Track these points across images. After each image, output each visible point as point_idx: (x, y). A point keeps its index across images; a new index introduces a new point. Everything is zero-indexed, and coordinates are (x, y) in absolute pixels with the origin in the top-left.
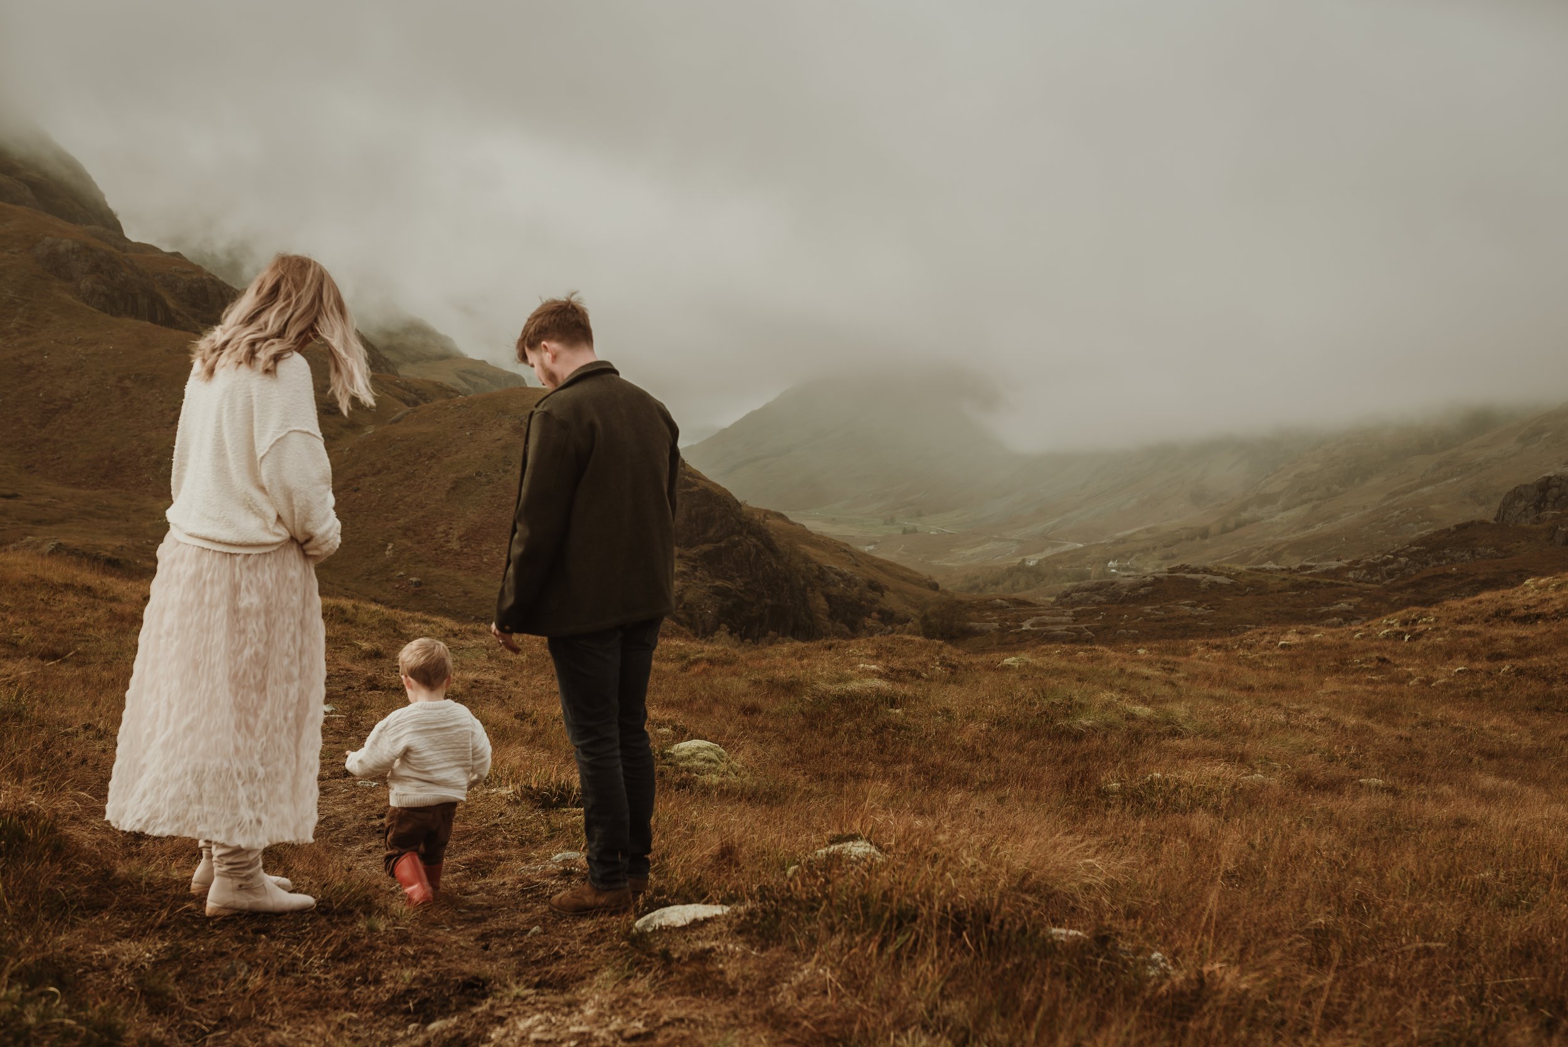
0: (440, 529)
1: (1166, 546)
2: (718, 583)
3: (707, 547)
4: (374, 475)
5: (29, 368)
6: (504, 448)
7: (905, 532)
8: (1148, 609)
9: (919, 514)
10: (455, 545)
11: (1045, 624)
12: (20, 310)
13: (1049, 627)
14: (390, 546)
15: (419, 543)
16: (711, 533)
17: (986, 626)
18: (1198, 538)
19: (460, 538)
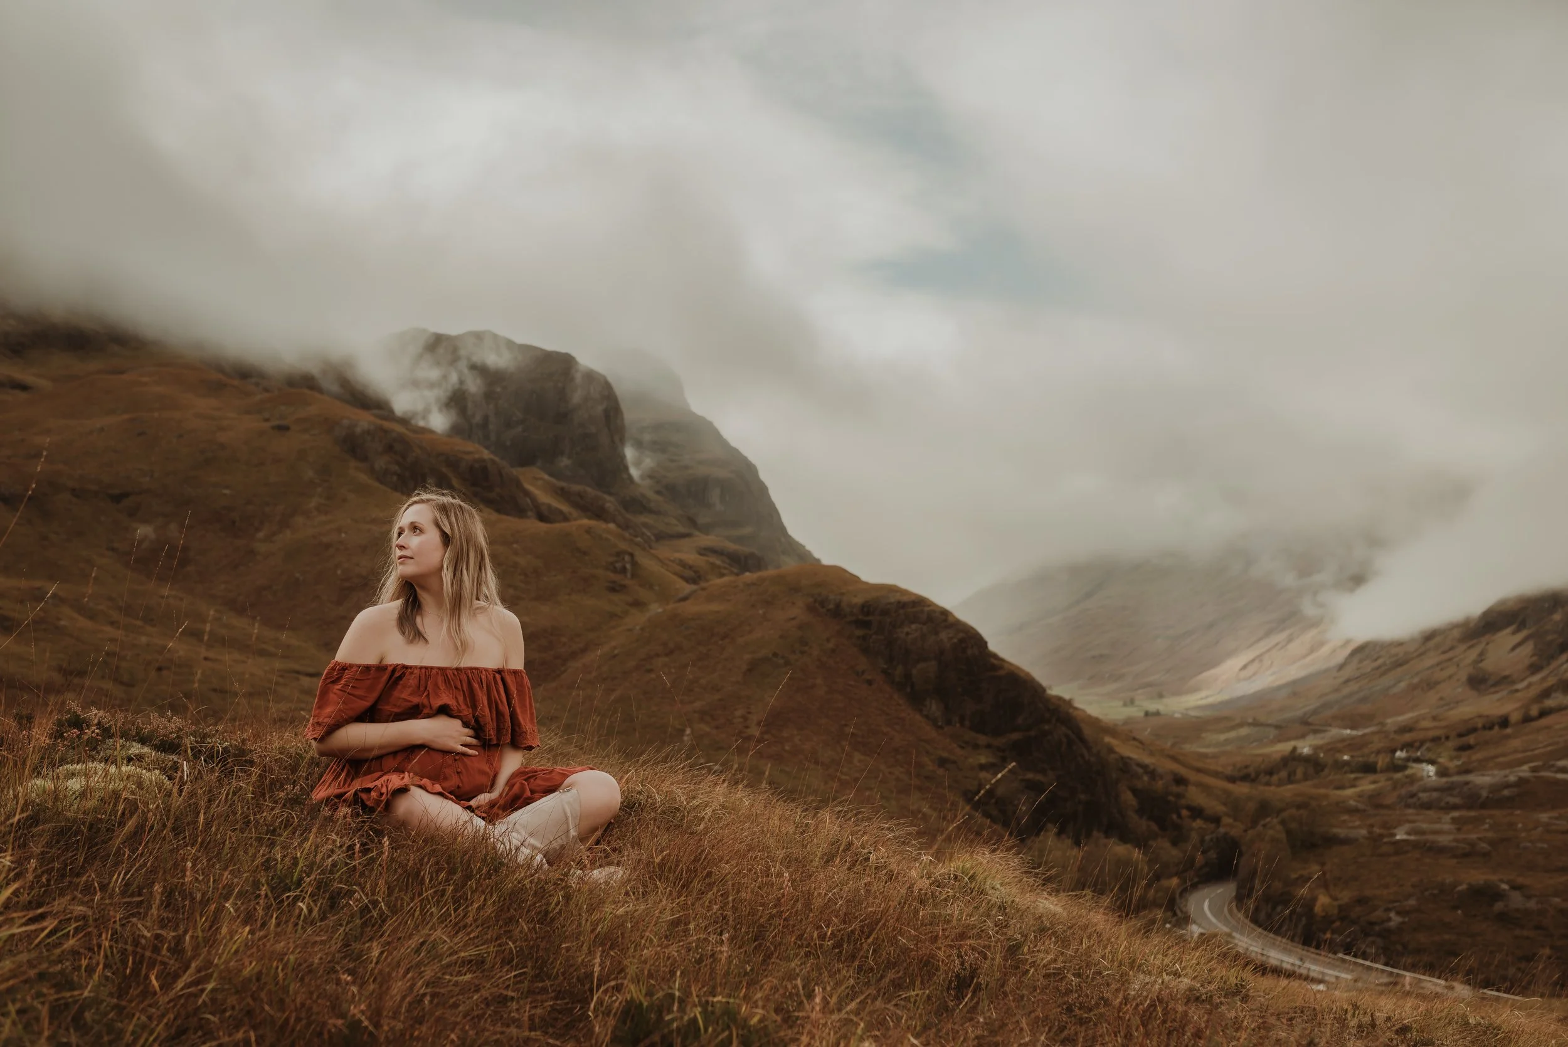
0: (738, 713)
1: (1460, 735)
2: (1030, 776)
3: (1015, 736)
4: (667, 655)
5: (328, 546)
6: (800, 627)
7: (1147, 714)
8: (1544, 817)
9: (1161, 696)
10: (755, 731)
11: (1423, 833)
12: (319, 490)
13: (1431, 837)
14: (688, 731)
15: (717, 728)
16: (1020, 720)
17: (1353, 834)
18: (1496, 728)
19: (759, 724)
